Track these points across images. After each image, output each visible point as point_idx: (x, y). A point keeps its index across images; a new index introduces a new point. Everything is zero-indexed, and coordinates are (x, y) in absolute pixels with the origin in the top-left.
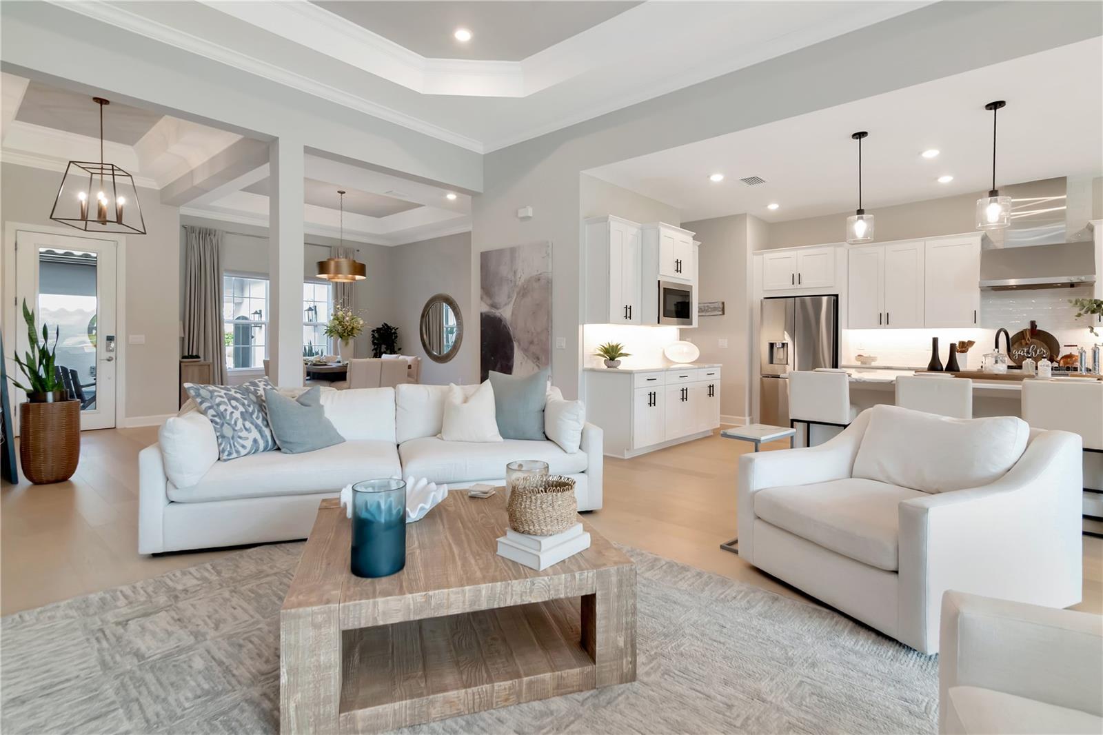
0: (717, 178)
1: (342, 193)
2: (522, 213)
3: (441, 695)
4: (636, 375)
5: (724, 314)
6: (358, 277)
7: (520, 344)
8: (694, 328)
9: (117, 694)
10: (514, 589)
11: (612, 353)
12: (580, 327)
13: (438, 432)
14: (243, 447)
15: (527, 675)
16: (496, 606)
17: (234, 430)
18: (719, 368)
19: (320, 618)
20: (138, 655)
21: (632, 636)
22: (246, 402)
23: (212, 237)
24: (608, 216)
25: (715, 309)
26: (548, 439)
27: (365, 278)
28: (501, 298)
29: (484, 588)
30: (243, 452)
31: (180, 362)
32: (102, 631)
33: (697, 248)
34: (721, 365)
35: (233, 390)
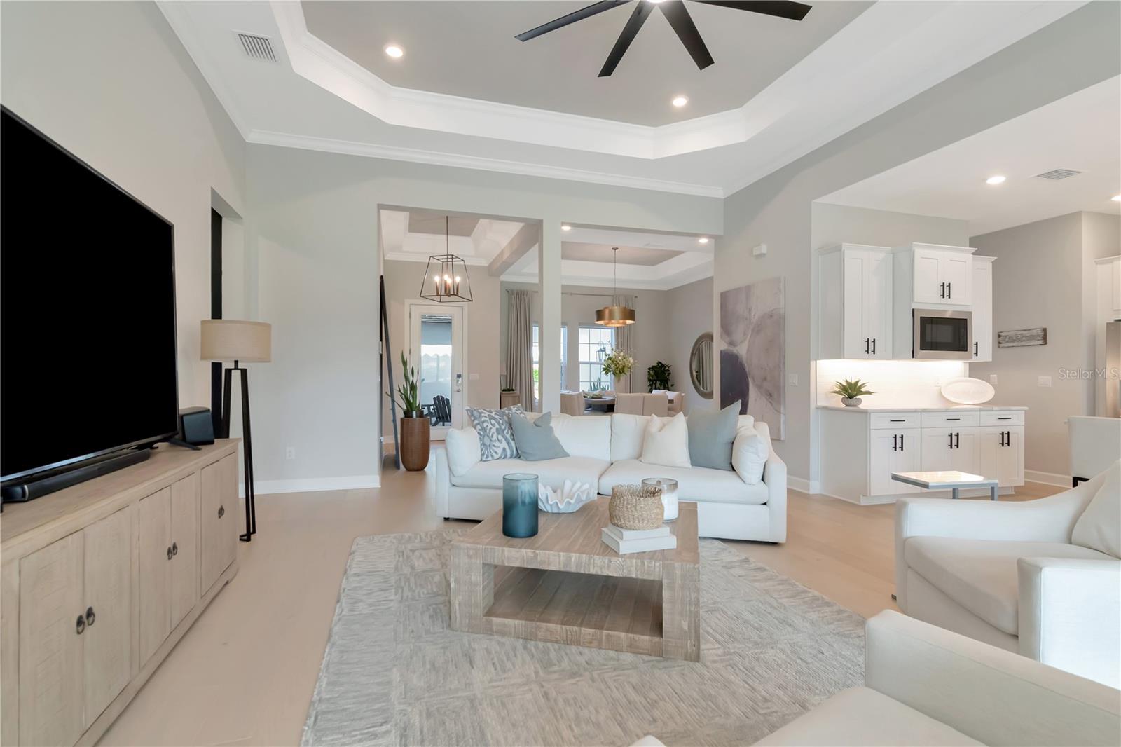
0: (996, 180)
1: (616, 249)
2: (756, 252)
3: (545, 624)
4: (872, 414)
5: (1045, 342)
6: (629, 322)
7: (754, 380)
8: (986, 363)
9: (395, 583)
10: (596, 562)
11: (851, 391)
12: (812, 363)
13: (639, 456)
14: (496, 453)
15: (607, 630)
16: (582, 572)
17: (491, 440)
18: (1023, 412)
19: (471, 552)
20: (413, 568)
21: (695, 623)
22: (501, 421)
23: (525, 296)
24: (841, 245)
25: (1032, 337)
26: (734, 470)
27: (633, 322)
28: (738, 336)
29: (574, 556)
30: (496, 456)
31: (501, 394)
32: (403, 552)
33: (991, 264)
34: (1026, 408)
35: (494, 413)
